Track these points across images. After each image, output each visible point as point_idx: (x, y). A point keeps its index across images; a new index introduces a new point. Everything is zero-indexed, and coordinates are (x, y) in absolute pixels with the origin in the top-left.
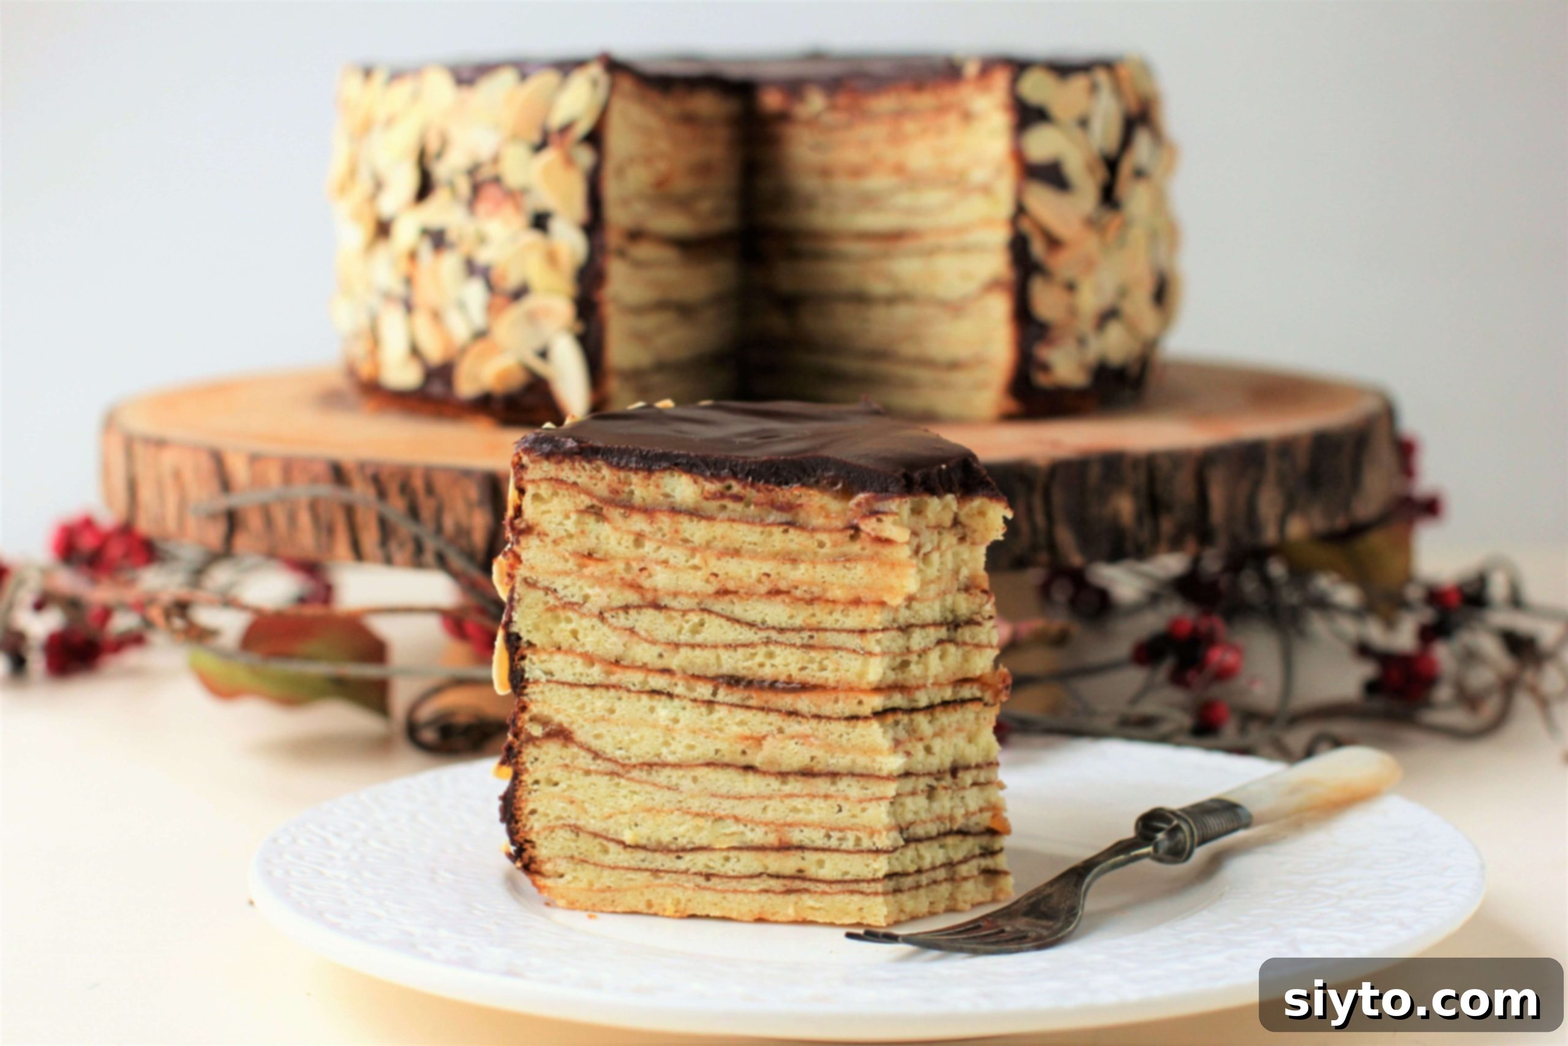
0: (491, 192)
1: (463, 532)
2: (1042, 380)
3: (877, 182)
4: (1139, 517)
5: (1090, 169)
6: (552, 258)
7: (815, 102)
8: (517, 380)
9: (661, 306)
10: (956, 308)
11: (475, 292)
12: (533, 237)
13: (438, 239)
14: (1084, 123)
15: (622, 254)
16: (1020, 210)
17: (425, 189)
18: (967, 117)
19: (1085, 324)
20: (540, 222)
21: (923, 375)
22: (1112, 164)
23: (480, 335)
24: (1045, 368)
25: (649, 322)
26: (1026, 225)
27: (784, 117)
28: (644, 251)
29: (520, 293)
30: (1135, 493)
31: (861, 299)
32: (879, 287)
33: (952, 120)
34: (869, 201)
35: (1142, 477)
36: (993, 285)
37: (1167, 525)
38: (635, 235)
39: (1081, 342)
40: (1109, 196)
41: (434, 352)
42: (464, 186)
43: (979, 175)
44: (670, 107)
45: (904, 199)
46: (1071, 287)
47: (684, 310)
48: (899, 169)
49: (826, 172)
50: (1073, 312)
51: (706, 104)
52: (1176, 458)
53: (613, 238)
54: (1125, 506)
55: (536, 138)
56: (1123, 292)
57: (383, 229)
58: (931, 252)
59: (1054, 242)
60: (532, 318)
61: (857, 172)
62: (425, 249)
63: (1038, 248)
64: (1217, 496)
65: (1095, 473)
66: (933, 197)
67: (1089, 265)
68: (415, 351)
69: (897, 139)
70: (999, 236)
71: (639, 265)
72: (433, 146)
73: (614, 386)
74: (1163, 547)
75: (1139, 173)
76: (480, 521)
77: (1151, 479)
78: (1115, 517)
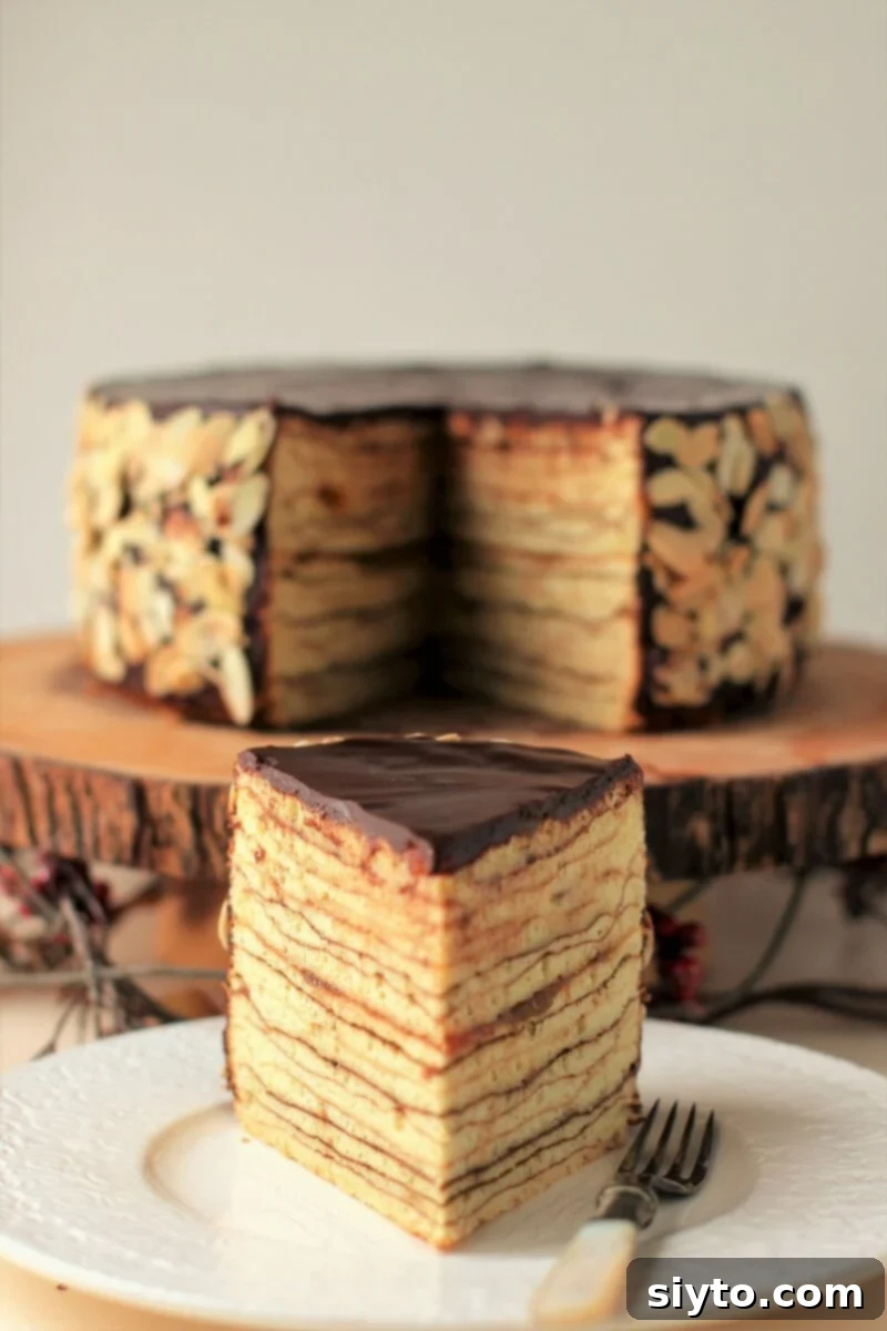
0: (177, 517)
1: (114, 830)
2: (660, 699)
3: (537, 508)
4: (716, 839)
5: (717, 508)
6: (223, 580)
7: (491, 432)
8: (194, 685)
9: (338, 615)
10: (594, 628)
11: (163, 605)
12: (208, 561)
13: (136, 554)
14: (712, 467)
15: (288, 575)
16: (645, 549)
17: (126, 508)
18: (606, 459)
19: (708, 648)
20: (214, 547)
21: (567, 684)
22: (738, 504)
23: (167, 642)
24: (665, 689)
25: (322, 632)
26: (650, 561)
27: (466, 442)
28: (317, 569)
29: (198, 608)
30: (713, 818)
31: (523, 610)
32: (537, 602)
33: (592, 460)
34: (531, 524)
35: (721, 802)
36: (622, 612)
37: (744, 846)
38: (306, 557)
39: (703, 665)
40: (735, 532)
41: (133, 650)
42: (156, 509)
43: (614, 512)
44: (348, 439)
45: (557, 526)
46: (693, 616)
47: (364, 616)
48: (553, 499)
49: (500, 494)
50: (694, 637)
51: (389, 433)
52: (755, 785)
53: (277, 564)
54: (701, 829)
55: (210, 471)
56: (748, 617)
57: (96, 538)
58: (577, 576)
59: (675, 577)
60: (210, 631)
61: (523, 497)
62: (127, 561)
63: (660, 581)
64: (794, 819)
65: (674, 800)
66: (578, 528)
67: (711, 594)
68: (118, 649)
69: (553, 472)
70: (626, 568)
71: (310, 583)
72: (133, 471)
73: (277, 692)
74: (740, 865)
75: (772, 508)
76: (127, 822)
77: (730, 804)
78: (693, 838)
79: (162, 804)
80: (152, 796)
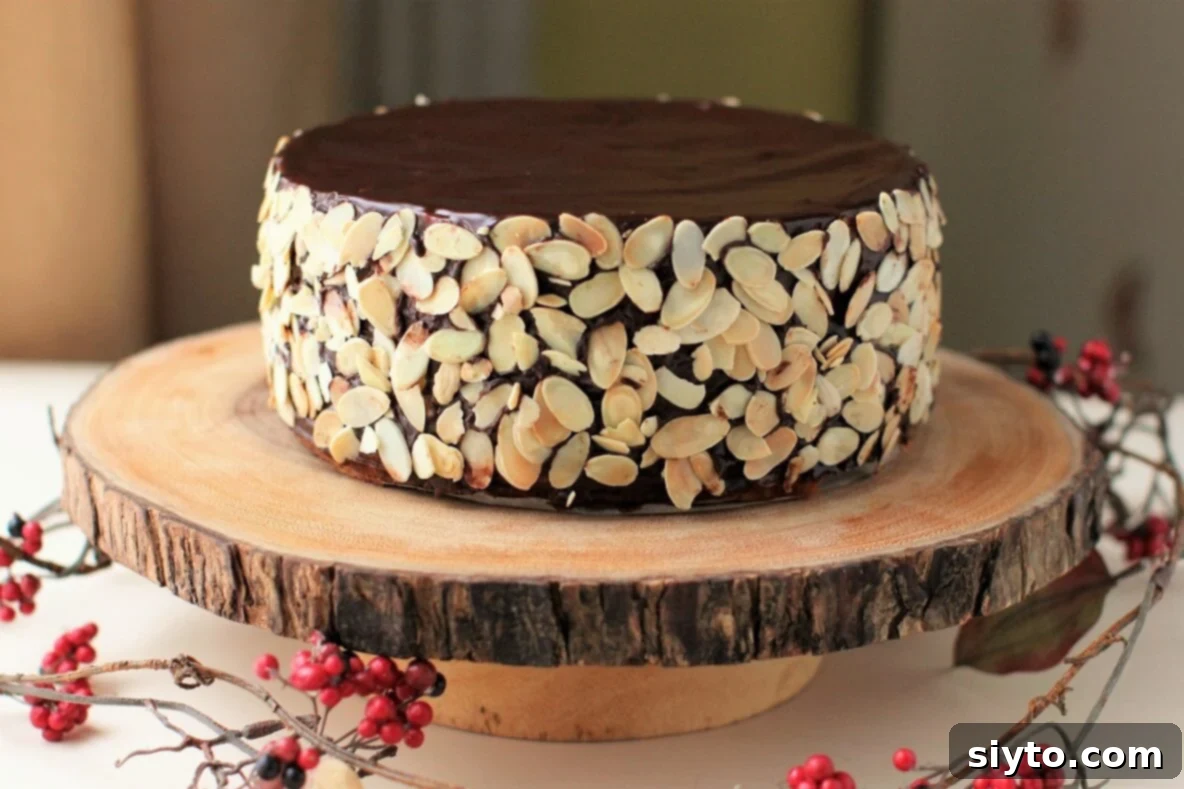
4: (741, 632)
6: (372, 361)
11: (324, 371)
12: (360, 344)
20: (365, 330)
29: (354, 380)
35: (746, 598)
37: (768, 634)
42: (317, 287)
54: (727, 622)
55: (361, 263)
64: (818, 611)
65: (703, 595)
72: (299, 250)
74: (766, 652)
75: (879, 297)
76: (227, 580)
77: (756, 601)
78: (720, 628)
79: (253, 569)
80: (246, 560)
